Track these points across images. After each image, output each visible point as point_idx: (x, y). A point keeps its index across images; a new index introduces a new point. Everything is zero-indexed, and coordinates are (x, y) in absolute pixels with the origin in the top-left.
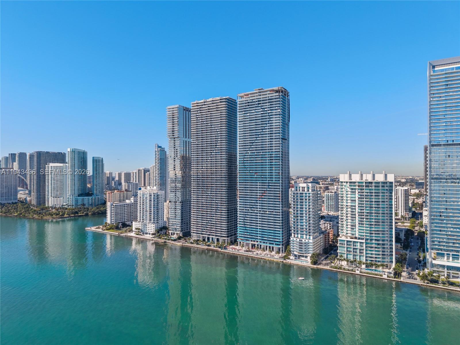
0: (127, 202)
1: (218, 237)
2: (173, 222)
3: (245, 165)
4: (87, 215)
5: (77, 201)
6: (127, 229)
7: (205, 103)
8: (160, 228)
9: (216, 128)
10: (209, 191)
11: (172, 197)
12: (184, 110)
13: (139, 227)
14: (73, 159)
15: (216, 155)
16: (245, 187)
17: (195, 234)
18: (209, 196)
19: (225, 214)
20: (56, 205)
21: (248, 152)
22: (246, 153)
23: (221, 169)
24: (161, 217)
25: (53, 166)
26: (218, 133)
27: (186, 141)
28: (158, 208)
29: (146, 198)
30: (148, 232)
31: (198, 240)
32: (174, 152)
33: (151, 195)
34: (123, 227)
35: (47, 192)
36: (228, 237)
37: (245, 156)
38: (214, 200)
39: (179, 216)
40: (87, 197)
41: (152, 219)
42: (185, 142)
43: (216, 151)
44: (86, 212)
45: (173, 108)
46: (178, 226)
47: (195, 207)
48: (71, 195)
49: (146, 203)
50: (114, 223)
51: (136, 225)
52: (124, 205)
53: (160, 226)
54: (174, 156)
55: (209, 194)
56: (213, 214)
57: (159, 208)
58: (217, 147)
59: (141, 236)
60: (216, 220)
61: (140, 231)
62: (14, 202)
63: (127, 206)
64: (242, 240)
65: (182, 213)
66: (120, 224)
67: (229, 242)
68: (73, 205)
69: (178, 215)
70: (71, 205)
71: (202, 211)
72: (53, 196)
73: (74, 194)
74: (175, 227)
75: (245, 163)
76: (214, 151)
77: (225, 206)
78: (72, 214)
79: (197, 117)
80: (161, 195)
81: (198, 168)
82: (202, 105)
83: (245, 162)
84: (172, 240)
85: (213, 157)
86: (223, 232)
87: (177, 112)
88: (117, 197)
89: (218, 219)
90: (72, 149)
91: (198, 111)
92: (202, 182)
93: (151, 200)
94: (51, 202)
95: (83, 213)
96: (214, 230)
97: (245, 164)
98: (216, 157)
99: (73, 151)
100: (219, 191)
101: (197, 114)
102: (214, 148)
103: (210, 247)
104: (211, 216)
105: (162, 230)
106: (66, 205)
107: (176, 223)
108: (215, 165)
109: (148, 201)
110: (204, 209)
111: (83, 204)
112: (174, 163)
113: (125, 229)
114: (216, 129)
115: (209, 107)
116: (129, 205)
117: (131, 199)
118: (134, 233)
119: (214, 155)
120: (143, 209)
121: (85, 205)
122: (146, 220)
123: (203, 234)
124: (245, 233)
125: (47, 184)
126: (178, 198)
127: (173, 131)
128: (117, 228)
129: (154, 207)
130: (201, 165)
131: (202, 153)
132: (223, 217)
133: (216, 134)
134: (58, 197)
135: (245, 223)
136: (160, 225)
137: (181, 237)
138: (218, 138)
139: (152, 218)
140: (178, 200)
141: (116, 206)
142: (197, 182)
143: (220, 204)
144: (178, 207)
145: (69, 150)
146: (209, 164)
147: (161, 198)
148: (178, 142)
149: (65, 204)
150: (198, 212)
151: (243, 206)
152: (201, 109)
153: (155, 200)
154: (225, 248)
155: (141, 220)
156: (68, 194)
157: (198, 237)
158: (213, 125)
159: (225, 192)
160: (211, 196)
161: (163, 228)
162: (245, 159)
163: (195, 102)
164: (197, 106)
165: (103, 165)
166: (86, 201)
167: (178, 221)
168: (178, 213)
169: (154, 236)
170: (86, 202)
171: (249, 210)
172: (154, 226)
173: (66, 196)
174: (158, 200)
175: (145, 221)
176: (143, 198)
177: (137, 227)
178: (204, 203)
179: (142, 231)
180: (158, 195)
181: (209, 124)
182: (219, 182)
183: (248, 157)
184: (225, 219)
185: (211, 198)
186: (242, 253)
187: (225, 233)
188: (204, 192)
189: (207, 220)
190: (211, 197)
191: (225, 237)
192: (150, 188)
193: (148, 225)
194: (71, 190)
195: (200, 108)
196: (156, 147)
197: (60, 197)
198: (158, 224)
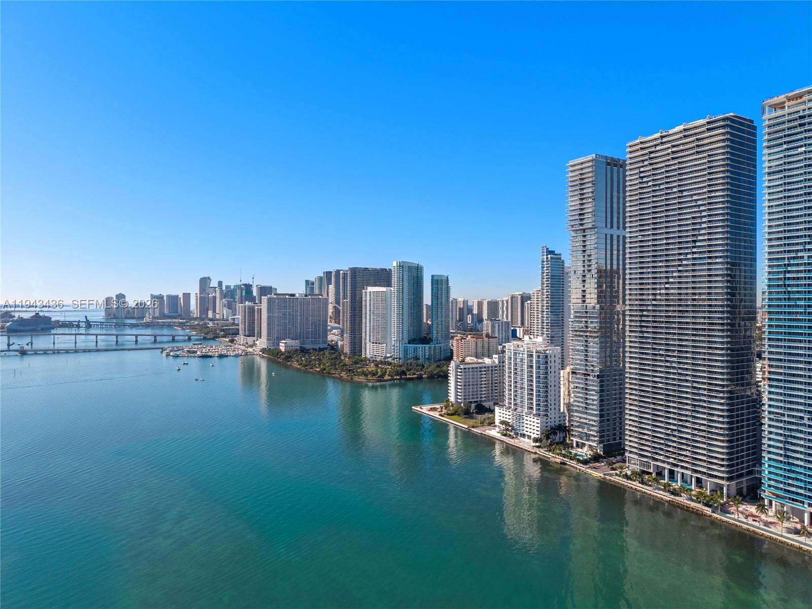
0: (486, 362)
1: (699, 476)
2: (580, 418)
3: (789, 292)
4: (420, 378)
5: (406, 350)
6: (485, 420)
7: (665, 140)
8: (552, 428)
9: (695, 198)
10: (675, 357)
11: (578, 362)
12: (609, 164)
13: (507, 420)
14: (401, 279)
15: (693, 265)
16: (790, 354)
17: (636, 457)
18: (674, 368)
19: (721, 419)
20: (376, 355)
21: (800, 254)
22: (794, 258)
23: (710, 303)
24: (553, 405)
25: (372, 291)
26: (702, 208)
27: (612, 236)
28: (546, 383)
29: (522, 360)
30: (526, 433)
31: (643, 472)
32: (584, 261)
33: (532, 356)
34: (477, 413)
35: (363, 335)
36: (729, 479)
37: (789, 265)
38: (687, 381)
39: (595, 407)
40: (423, 345)
41: (535, 407)
42: (609, 237)
43: (695, 256)
44: (418, 373)
45: (582, 163)
46: (593, 430)
47: (634, 392)
48: (397, 340)
49: (522, 370)
50: (461, 402)
51: (501, 414)
52: (480, 368)
53: (552, 424)
54: (584, 271)
55: (674, 365)
56: (687, 416)
57: (550, 384)
58: (698, 244)
59: (512, 440)
60: (696, 432)
61: (510, 429)
62: (322, 347)
63: (485, 371)
64: (778, 496)
65: (601, 401)
66: (473, 405)
67: (733, 491)
68: (400, 359)
69: (593, 405)
70: (397, 358)
71: (654, 404)
72: (372, 341)
73: (403, 339)
74: (586, 431)
75: (789, 285)
76: (689, 256)
77: (722, 398)
78: (396, 375)
79: (642, 175)
80: (553, 356)
81: (644, 297)
82: (656, 146)
83: (787, 282)
84: (578, 460)
85: (687, 271)
86: (716, 464)
87: (590, 170)
88: (470, 348)
89: (700, 430)
90: (400, 262)
91: (643, 161)
92: (653, 332)
93: (531, 367)
94: (370, 350)
95: (415, 374)
96: (687, 456)
97: (789, 289)
98: (693, 270)
99: (401, 266)
100: (704, 359)
101: (642, 169)
102: (687, 248)
103: (677, 498)
104: (681, 420)
105: (555, 434)
106: (391, 357)
107: (587, 421)
108: (690, 291)
109: (525, 366)
110: (660, 399)
111: (416, 357)
112: (584, 286)
113: (480, 417)
114: (696, 201)
115: (673, 146)
116: (490, 369)
117: (494, 356)
118: (497, 429)
119: (687, 265)
120: (516, 382)
121: (419, 359)
122: (522, 406)
123: (657, 460)
124: (790, 482)
125: (364, 320)
126: (593, 366)
127: (580, 214)
128: (467, 413)
129: (538, 382)
130: (650, 292)
131: (653, 262)
132: (716, 428)
133: (695, 212)
134: (379, 343)
135: (789, 454)
136: (553, 419)
137: (600, 456)
138: (700, 223)
139: (535, 404)
140: (593, 370)
141: (465, 369)
142: (641, 332)
143: (705, 393)
144: (593, 385)
145: (395, 264)
146: (672, 288)
147: (553, 362)
148: (592, 240)
149: (388, 355)
150: (642, 404)
151: (782, 405)
152: (652, 155)
153: (539, 367)
154: (724, 510)
155: (512, 406)
156: (393, 339)
157: (644, 465)
158: (685, 190)
159: (722, 361)
160: (680, 368)
161: (557, 429)
162: (788, 275)
163: (638, 141)
164: (642, 149)
165: (448, 289)
166: (420, 352)
167: (593, 418)
168: (593, 400)
169: (538, 444)
170: (420, 354)
171: (802, 418)
172: (539, 421)
173: (391, 343)
174: (546, 368)
175: (519, 409)
176: (515, 359)
177: (504, 419)
178: (660, 385)
179: (513, 429)
180: (546, 357)
181: (675, 190)
182: (704, 336)
183: (802, 268)
184: (721, 432)
185: (679, 374)
186: (782, 536)
187: (723, 469)
188: (658, 358)
189: (668, 429)
190: (680, 371)
191: (722, 478)
192: (530, 338)
193: (526, 418)
194: (398, 332)
195: (651, 153)
196: (543, 252)
197: (382, 344)
198: (547, 419)
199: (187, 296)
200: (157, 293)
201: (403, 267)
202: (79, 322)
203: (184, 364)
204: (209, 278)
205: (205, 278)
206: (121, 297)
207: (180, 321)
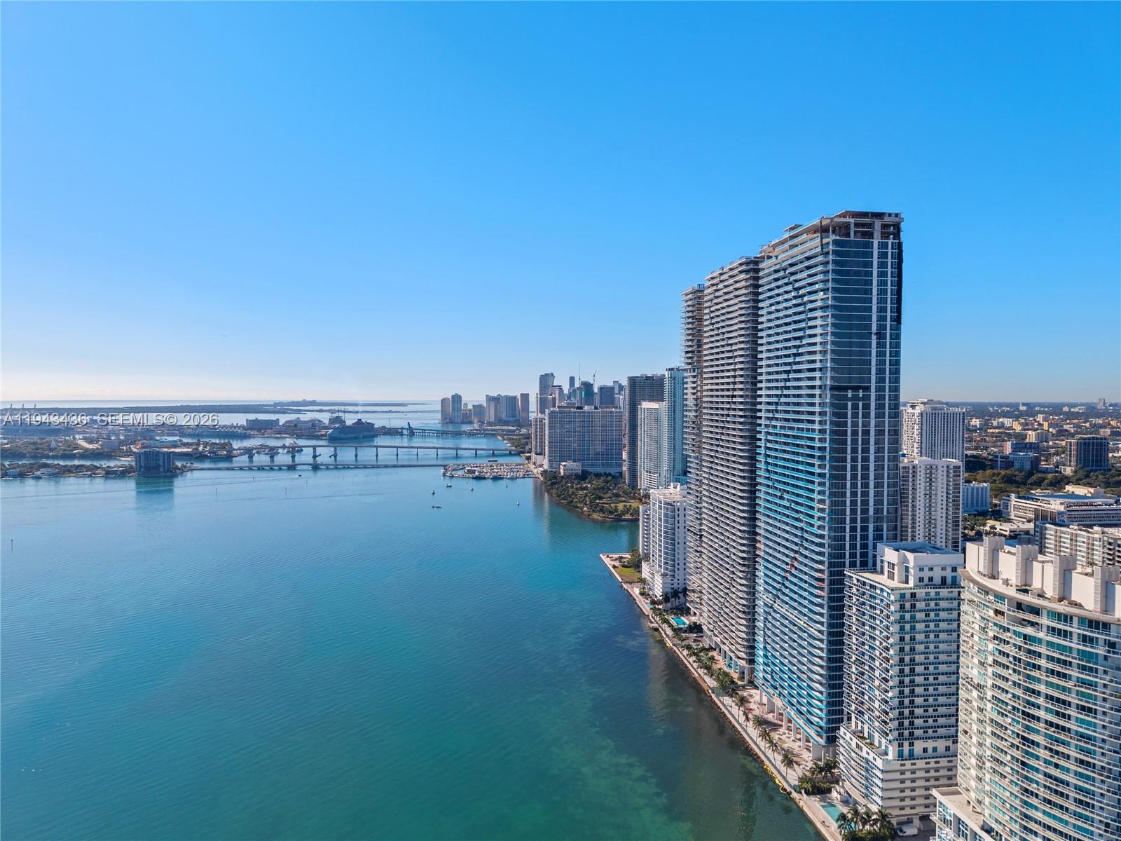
3: (768, 463)
7: (721, 278)
8: (674, 590)
13: (647, 577)
14: (672, 394)
16: (767, 531)
21: (773, 423)
22: (770, 426)
25: (646, 407)
28: (674, 539)
30: (656, 594)
31: (711, 647)
33: (661, 508)
35: (639, 460)
36: (747, 662)
37: (768, 433)
48: (668, 470)
49: (656, 523)
51: (645, 571)
53: (676, 586)
59: (643, 600)
61: (647, 588)
62: (613, 472)
72: (645, 467)
73: (674, 469)
75: (768, 456)
80: (681, 509)
81: (711, 453)
84: (674, 628)
86: (740, 644)
94: (644, 480)
99: (672, 377)
105: (678, 598)
109: (657, 519)
118: (640, 587)
120: (654, 536)
122: (656, 563)
123: (715, 635)
125: (639, 442)
134: (652, 473)
135: (765, 638)
136: (677, 582)
137: (696, 626)
139: (662, 563)
147: (681, 515)
156: (665, 468)
157: (710, 640)
161: (681, 593)
162: (767, 445)
163: (709, 276)
164: (711, 285)
172: (664, 582)
174: (674, 522)
179: (650, 588)
180: (674, 510)
186: (738, 723)
187: (744, 650)
193: (656, 577)
194: (669, 460)
195: (715, 291)
197: (655, 473)
198: (672, 580)
199: (525, 397)
200: (495, 394)
201: (674, 378)
202: (402, 428)
203: (448, 486)
204: (552, 375)
205: (546, 375)
206: (457, 399)
207: (511, 428)
